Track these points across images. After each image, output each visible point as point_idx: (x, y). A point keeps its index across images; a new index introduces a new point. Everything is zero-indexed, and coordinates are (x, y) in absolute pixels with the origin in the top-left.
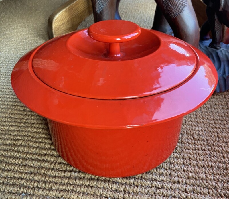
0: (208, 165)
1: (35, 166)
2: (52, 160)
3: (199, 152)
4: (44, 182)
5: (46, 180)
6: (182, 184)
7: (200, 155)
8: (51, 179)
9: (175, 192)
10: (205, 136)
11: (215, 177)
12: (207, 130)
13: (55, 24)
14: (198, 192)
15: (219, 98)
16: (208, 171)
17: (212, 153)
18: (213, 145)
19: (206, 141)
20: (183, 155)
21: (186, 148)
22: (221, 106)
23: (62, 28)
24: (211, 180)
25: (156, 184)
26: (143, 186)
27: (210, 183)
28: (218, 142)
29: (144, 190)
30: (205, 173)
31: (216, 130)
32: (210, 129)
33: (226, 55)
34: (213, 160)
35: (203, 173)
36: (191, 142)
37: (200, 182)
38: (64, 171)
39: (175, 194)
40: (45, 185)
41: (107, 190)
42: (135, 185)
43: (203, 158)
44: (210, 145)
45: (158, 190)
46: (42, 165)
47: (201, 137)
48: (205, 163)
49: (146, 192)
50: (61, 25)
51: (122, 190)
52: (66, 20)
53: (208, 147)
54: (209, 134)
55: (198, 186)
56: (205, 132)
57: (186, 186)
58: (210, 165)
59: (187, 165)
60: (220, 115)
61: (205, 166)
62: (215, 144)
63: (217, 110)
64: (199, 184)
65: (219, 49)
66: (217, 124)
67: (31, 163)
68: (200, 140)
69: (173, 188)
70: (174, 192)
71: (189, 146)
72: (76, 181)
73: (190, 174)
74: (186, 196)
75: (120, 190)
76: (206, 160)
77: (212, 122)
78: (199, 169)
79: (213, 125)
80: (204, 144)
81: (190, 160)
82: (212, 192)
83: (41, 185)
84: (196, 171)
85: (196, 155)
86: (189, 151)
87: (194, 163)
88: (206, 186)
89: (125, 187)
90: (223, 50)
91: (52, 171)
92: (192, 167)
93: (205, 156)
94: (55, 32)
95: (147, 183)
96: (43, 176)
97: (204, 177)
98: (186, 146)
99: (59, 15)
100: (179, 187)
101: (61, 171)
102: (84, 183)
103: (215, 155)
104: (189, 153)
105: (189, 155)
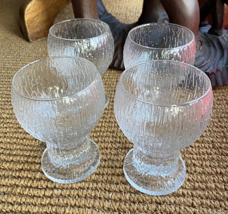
0: (217, 172)
1: (8, 185)
2: (29, 176)
3: (204, 157)
4: (20, 204)
5: (22, 202)
6: (188, 197)
7: (206, 160)
8: (28, 201)
9: (180, 208)
10: (210, 138)
11: (226, 187)
12: (211, 130)
13: (28, 15)
14: (208, 205)
15: (222, 92)
16: (218, 179)
17: (220, 157)
18: (221, 148)
19: (211, 143)
20: (186, 161)
21: (189, 153)
22: (225, 102)
23: (36, 20)
24: (221, 190)
25: (157, 199)
26: (141, 203)
27: (222, 194)
28: (225, 143)
29: (142, 207)
30: (214, 181)
31: (221, 130)
32: (214, 129)
34: (222, 166)
35: (212, 182)
36: (194, 146)
37: (209, 193)
38: (44, 190)
39: (181, 210)
40: (21, 208)
41: (97, 210)
42: (131, 202)
43: (210, 164)
44: (217, 147)
45: (160, 207)
46: (17, 183)
47: (205, 139)
48: (213, 170)
49: (146, 209)
50: (35, 17)
51: (116, 208)
52: (40, 11)
53: (214, 150)
54: (214, 134)
55: (207, 198)
56: (209, 133)
57: (193, 200)
58: (219, 171)
59: (191, 173)
60: (224, 112)
61: (213, 173)
62: (223, 146)
63: (221, 106)
64: (207, 196)
66: (223, 122)
67: (4, 181)
68: (205, 142)
69: (178, 203)
70: (178, 208)
71: (192, 150)
72: (60, 201)
73: (197, 184)
74: (194, 212)
75: (113, 209)
76: (214, 165)
77: (216, 120)
78: (206, 178)
79: (218, 124)
80: (209, 147)
81: (195, 167)
82: (225, 204)
83: (16, 209)
84: (203, 180)
85: (201, 160)
86: (193, 156)
87: (200, 170)
88: (217, 198)
89: (120, 205)
91: (29, 190)
92: (197, 175)
93: (212, 161)
94: (28, 26)
95: (146, 199)
96: (19, 197)
97: (213, 186)
98: (188, 150)
99: (31, 4)
100: (184, 202)
101: (40, 189)
102: (69, 203)
103: (223, 160)
104: (193, 159)
105: (193, 161)
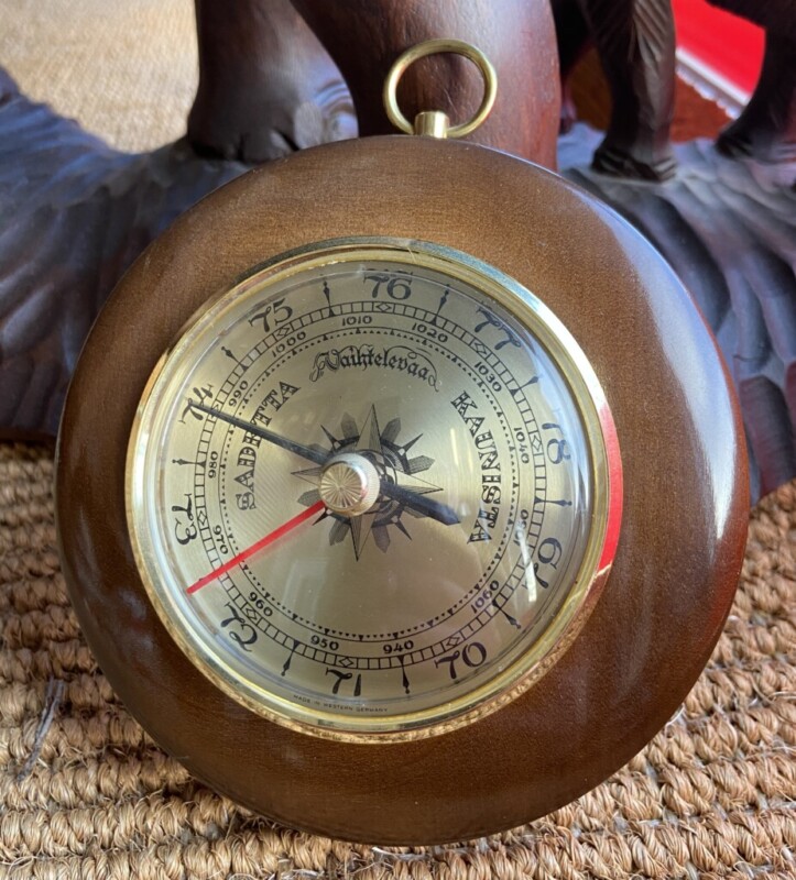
33: (731, 213)
65: (667, 179)
90: (694, 177)
